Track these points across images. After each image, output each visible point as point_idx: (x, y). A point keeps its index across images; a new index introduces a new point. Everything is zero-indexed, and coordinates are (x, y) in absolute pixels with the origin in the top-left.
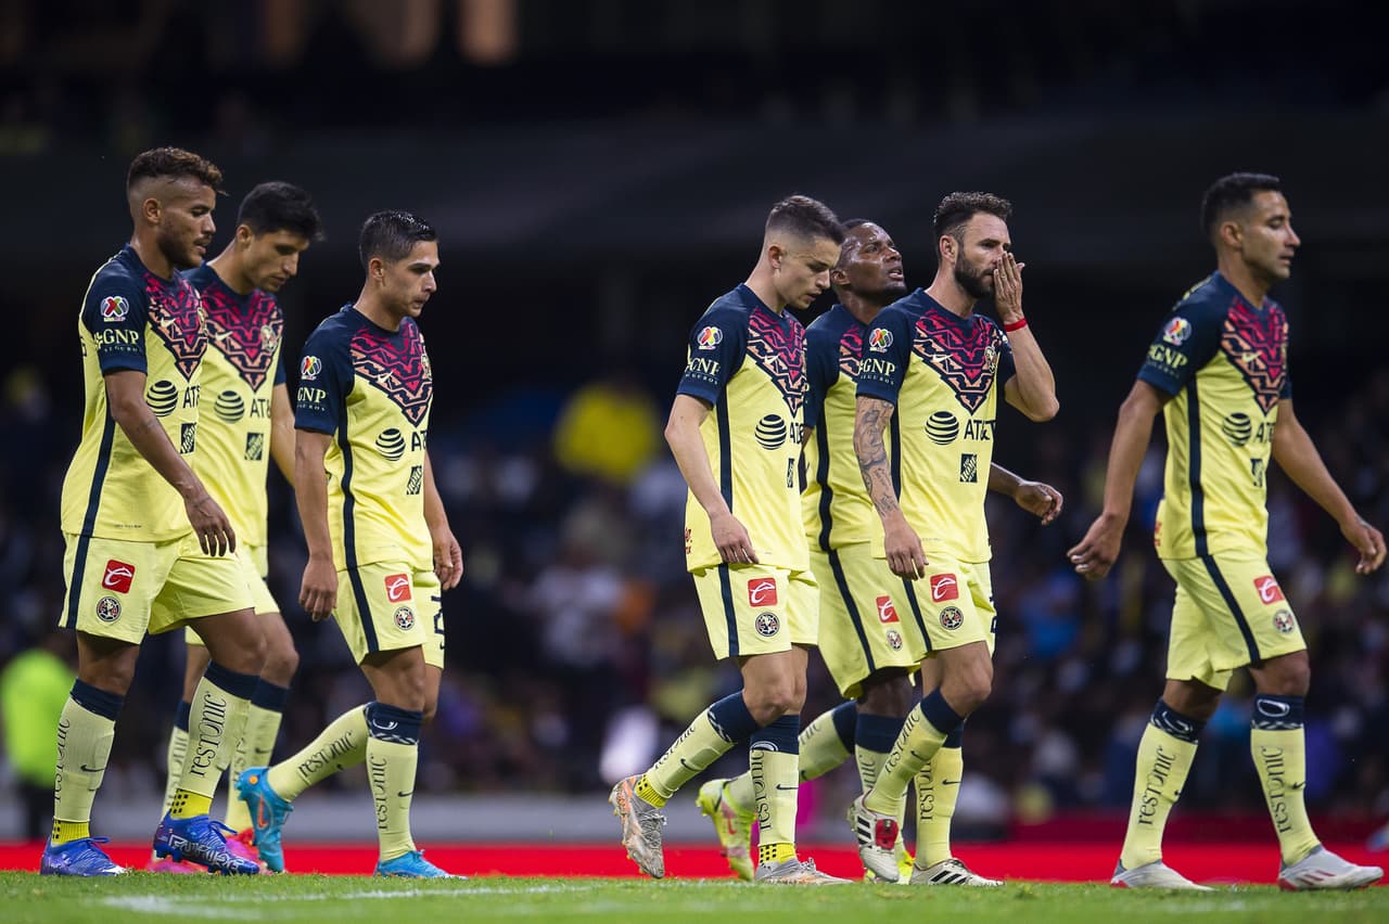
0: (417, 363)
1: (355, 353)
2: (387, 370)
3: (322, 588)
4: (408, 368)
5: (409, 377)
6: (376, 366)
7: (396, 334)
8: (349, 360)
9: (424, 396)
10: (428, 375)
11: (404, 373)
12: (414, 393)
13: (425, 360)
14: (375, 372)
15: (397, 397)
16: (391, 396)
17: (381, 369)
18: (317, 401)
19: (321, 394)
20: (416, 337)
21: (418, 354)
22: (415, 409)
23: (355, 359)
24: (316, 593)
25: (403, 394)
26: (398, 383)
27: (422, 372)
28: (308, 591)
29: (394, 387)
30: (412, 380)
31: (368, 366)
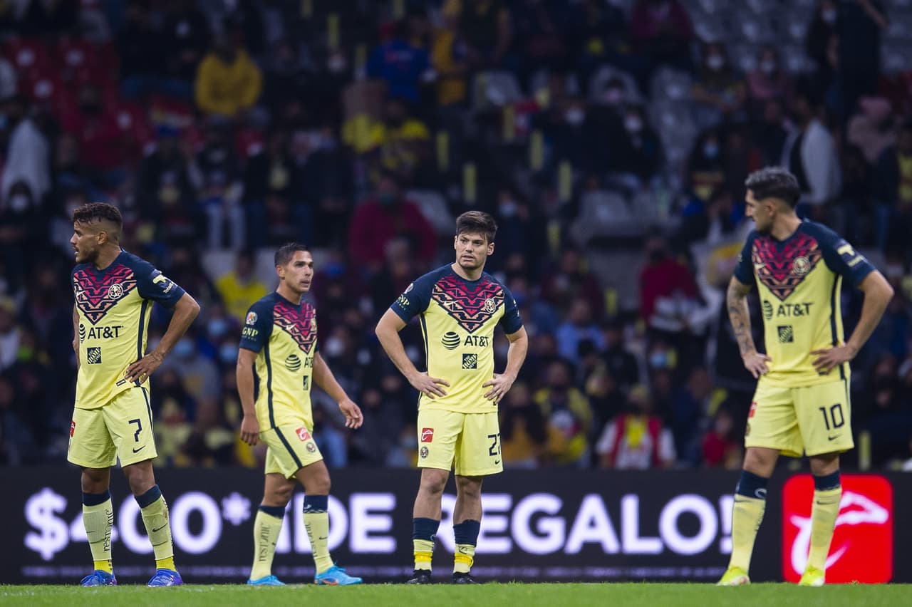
0: (308, 323)
1: (275, 314)
2: (292, 324)
3: (251, 432)
4: (303, 324)
5: (304, 328)
6: (286, 321)
7: (299, 306)
8: (272, 317)
9: (311, 339)
10: (314, 329)
11: (301, 326)
12: (306, 337)
13: (313, 322)
14: (285, 324)
15: (296, 338)
16: (293, 337)
17: (289, 322)
18: (253, 335)
19: (255, 332)
20: (310, 309)
21: (310, 318)
22: (306, 346)
23: (276, 317)
24: (248, 434)
25: (299, 337)
26: (297, 331)
27: (311, 327)
28: (244, 433)
29: (295, 332)
30: (305, 331)
31: (281, 321)
